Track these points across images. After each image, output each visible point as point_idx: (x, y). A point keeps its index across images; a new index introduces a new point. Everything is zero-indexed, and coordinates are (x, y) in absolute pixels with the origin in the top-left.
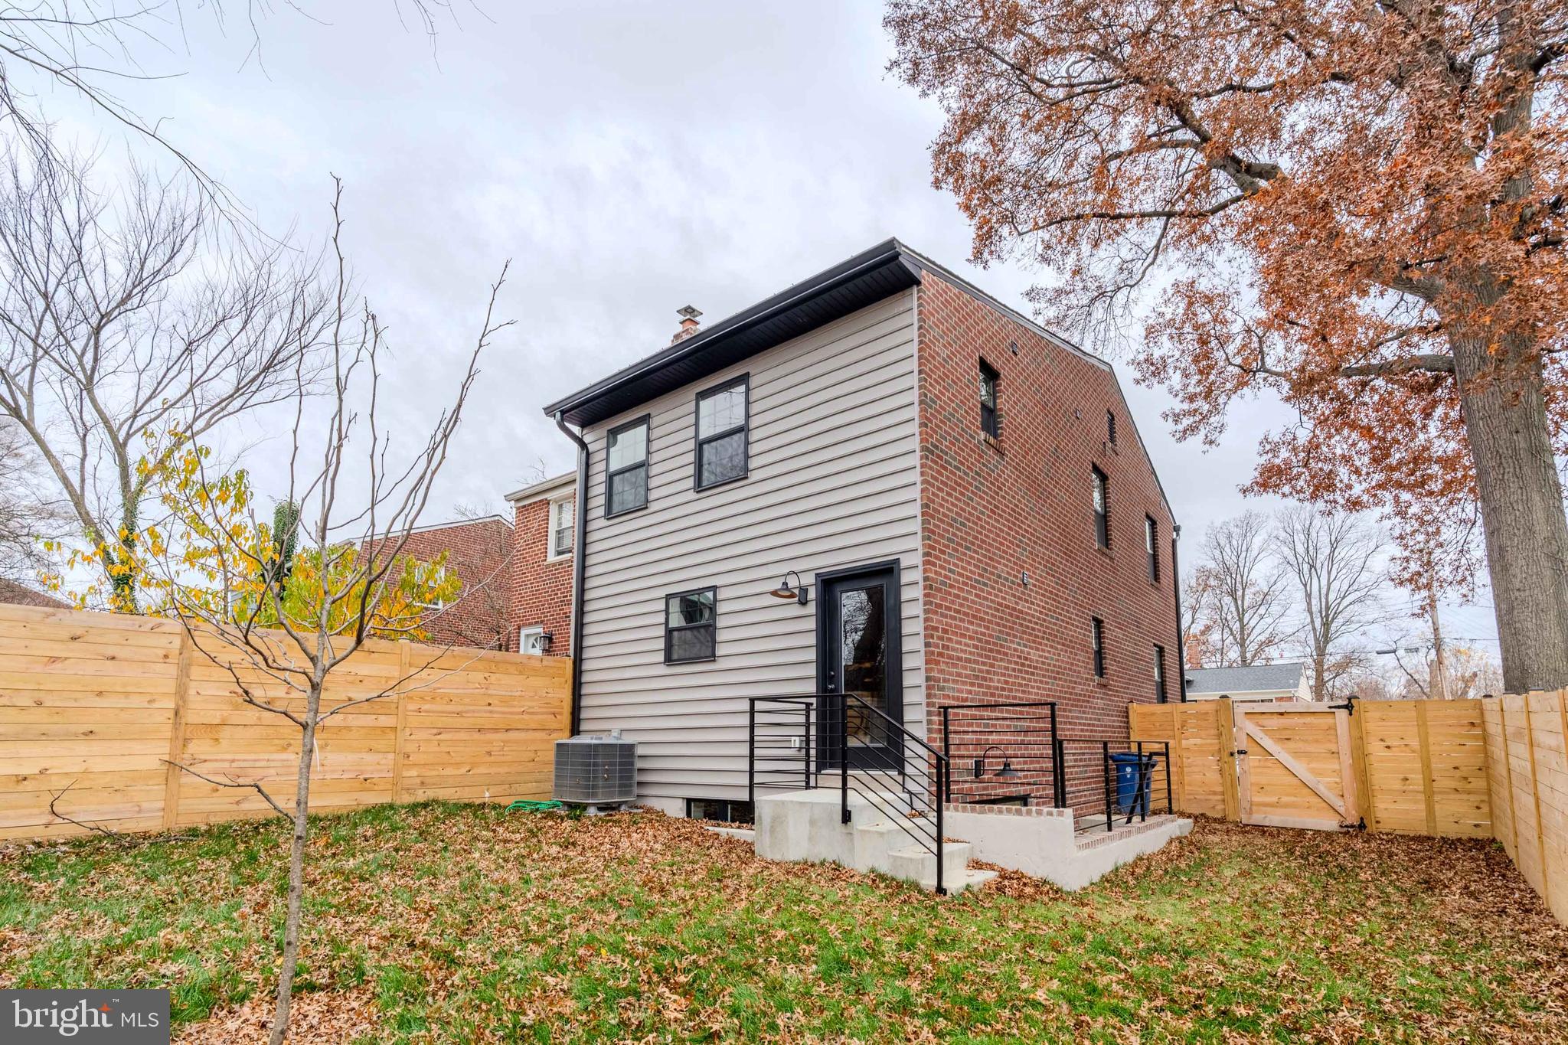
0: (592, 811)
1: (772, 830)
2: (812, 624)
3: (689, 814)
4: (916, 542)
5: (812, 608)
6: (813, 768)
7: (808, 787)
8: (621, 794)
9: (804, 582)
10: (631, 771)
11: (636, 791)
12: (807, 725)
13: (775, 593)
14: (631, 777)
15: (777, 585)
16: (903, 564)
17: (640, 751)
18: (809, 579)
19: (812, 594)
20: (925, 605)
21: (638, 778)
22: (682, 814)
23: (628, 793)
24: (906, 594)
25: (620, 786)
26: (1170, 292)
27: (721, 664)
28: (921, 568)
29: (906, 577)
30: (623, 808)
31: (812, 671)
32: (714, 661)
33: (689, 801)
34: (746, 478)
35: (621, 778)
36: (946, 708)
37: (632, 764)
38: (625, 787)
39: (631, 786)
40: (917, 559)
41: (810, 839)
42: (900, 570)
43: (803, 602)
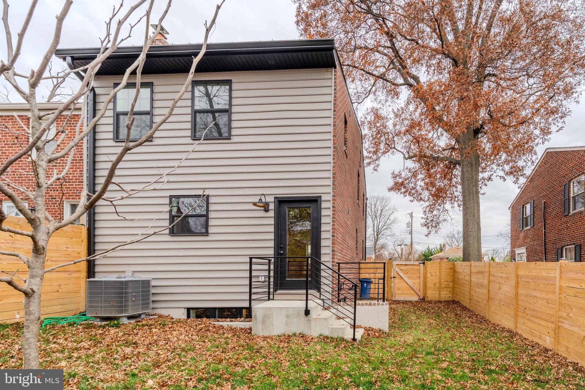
0: (125, 321)
1: (263, 322)
2: (272, 221)
3: (189, 317)
4: (330, 190)
5: (272, 214)
6: (272, 290)
7: (269, 299)
8: (143, 308)
9: (267, 200)
10: (149, 295)
11: (152, 305)
12: (269, 270)
13: (255, 204)
14: (148, 299)
15: (256, 199)
16: (323, 199)
17: (153, 283)
18: (270, 199)
19: (272, 206)
20: (333, 219)
21: (152, 298)
22: (185, 317)
23: (147, 308)
24: (324, 212)
25: (143, 304)
26: (369, 111)
27: (211, 237)
28: (332, 202)
29: (324, 205)
30: (142, 316)
31: (272, 244)
32: (208, 235)
33: (189, 310)
34: (230, 139)
35: (143, 300)
36: (339, 263)
37: (149, 291)
38: (145, 304)
39: (148, 303)
40: (330, 197)
41: (286, 324)
42: (321, 201)
43: (267, 210)
